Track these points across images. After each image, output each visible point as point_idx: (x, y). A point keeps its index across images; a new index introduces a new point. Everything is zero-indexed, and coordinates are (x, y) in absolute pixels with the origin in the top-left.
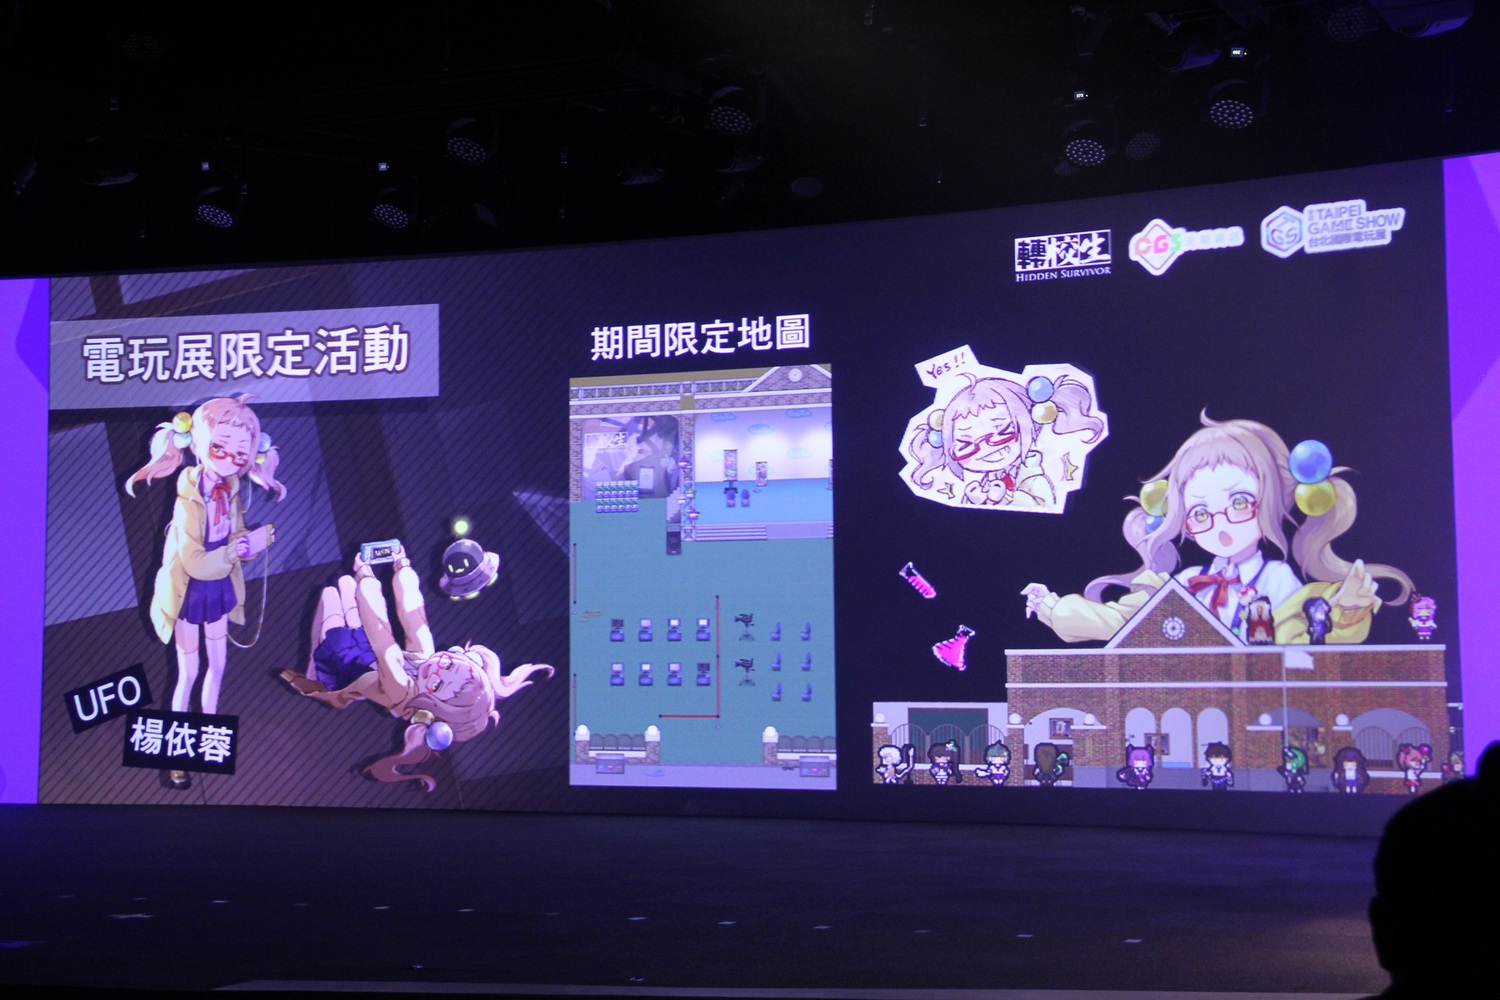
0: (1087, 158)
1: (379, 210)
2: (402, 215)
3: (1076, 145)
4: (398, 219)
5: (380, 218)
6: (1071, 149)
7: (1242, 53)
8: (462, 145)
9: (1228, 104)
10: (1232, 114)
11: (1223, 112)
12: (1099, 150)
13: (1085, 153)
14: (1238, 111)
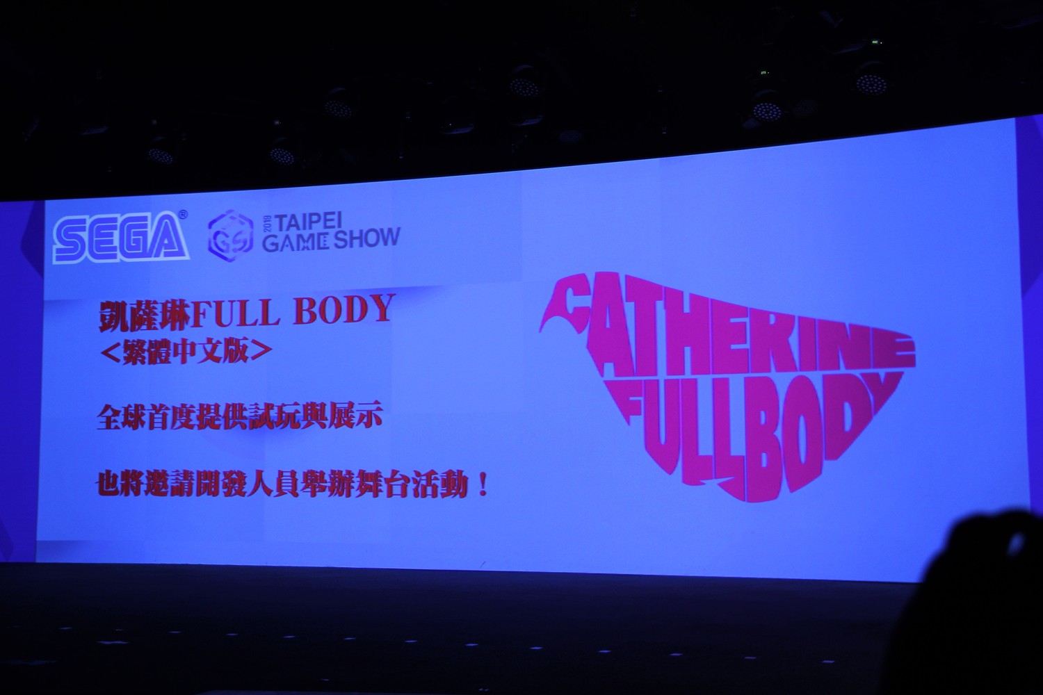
0: (769, 116)
1: (274, 153)
2: (290, 156)
3: (761, 107)
4: (287, 158)
5: (275, 158)
6: (757, 110)
7: (879, 42)
8: (335, 106)
9: (869, 78)
10: (872, 85)
11: (865, 84)
13: (767, 112)
14: (876, 83)
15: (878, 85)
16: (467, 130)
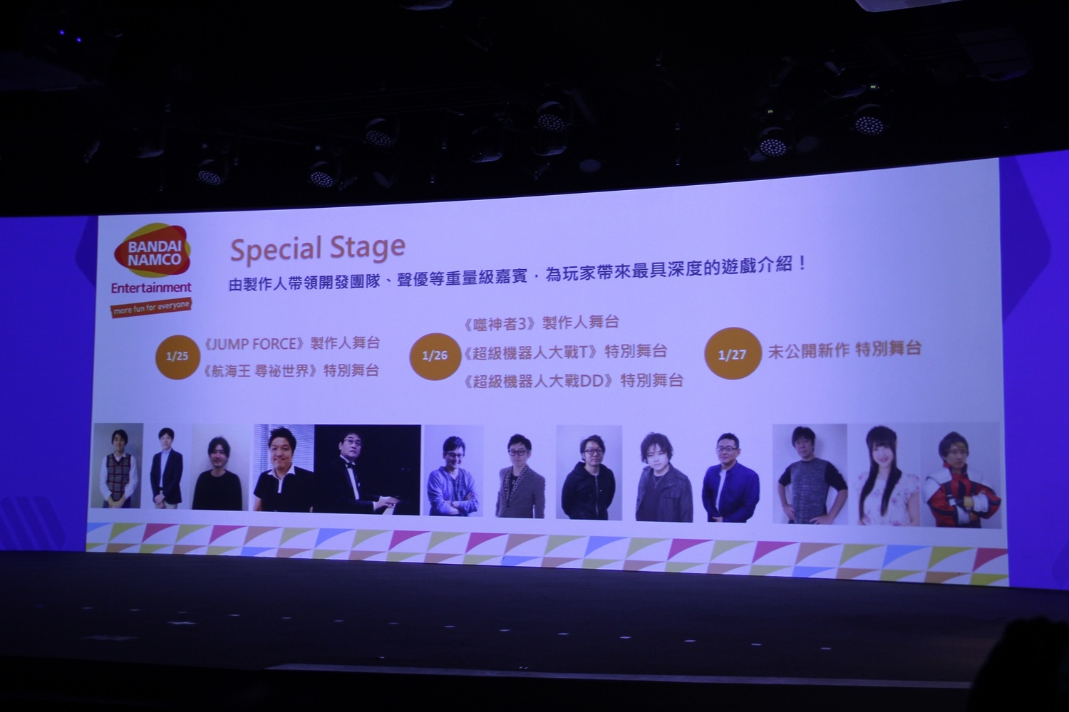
0: (774, 151)
1: (314, 176)
2: (329, 179)
4: (326, 181)
5: (315, 181)
7: (877, 87)
8: (376, 136)
11: (864, 125)
12: (782, 146)
14: (874, 124)
15: (876, 126)
16: (496, 159)
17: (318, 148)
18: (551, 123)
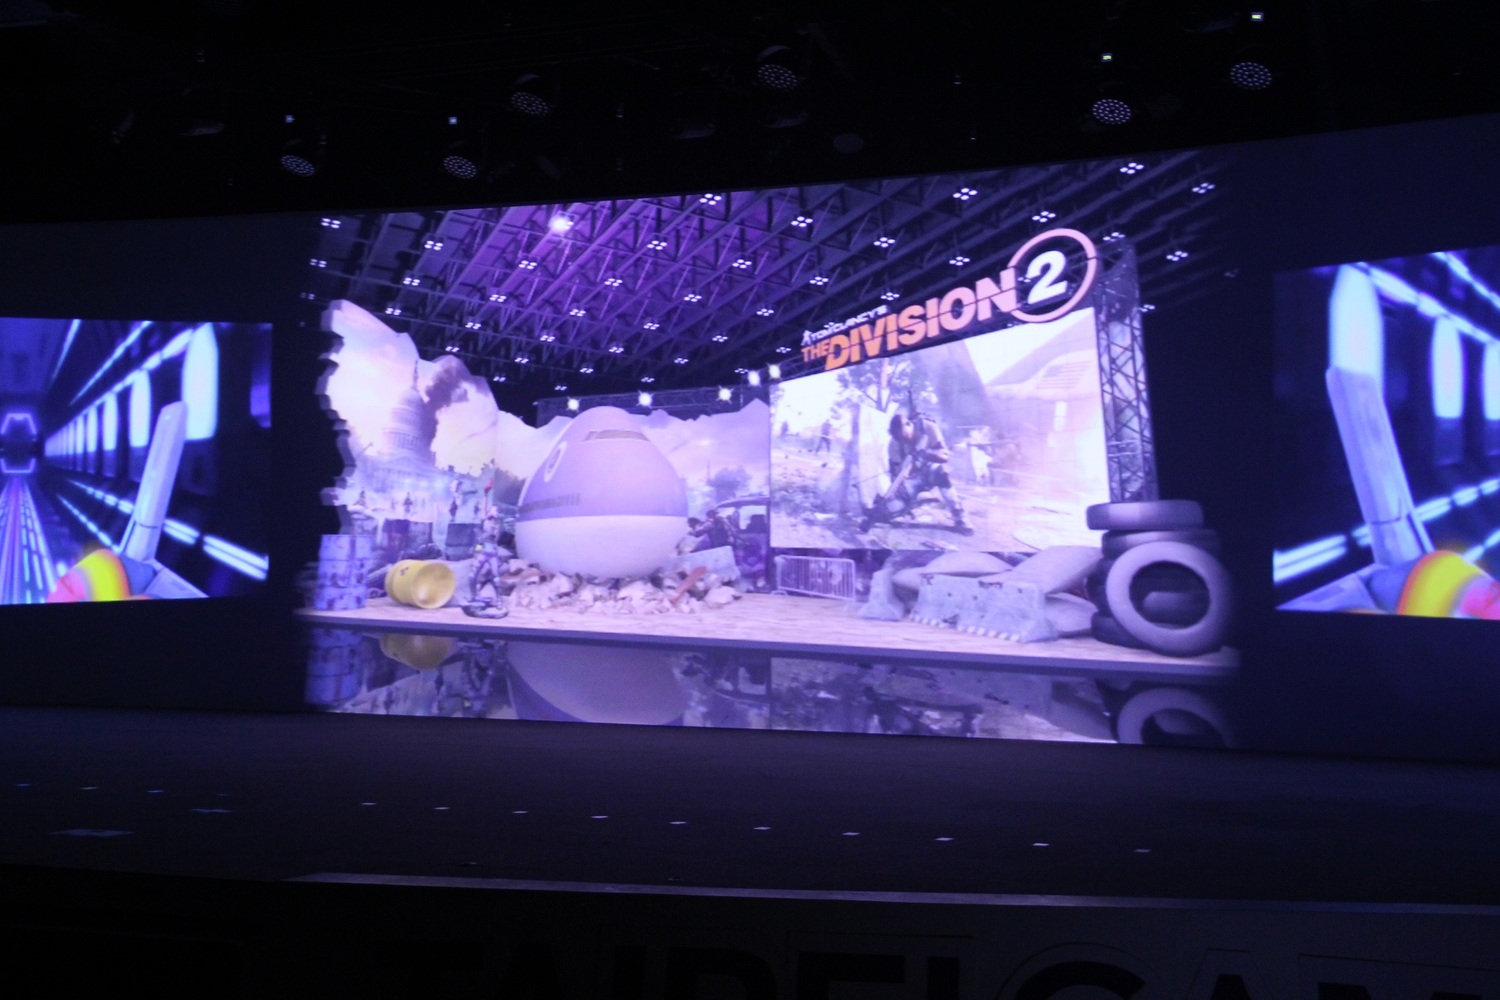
0: (1114, 117)
1: (449, 162)
3: (1103, 104)
4: (467, 170)
5: (450, 168)
6: (1099, 108)
7: (1260, 17)
9: (1247, 66)
10: (1250, 75)
11: (1243, 74)
12: (1125, 110)
13: (1112, 112)
14: (1257, 73)
15: (1260, 76)
17: (453, 121)
18: (777, 78)
